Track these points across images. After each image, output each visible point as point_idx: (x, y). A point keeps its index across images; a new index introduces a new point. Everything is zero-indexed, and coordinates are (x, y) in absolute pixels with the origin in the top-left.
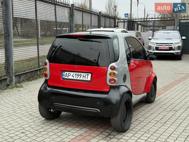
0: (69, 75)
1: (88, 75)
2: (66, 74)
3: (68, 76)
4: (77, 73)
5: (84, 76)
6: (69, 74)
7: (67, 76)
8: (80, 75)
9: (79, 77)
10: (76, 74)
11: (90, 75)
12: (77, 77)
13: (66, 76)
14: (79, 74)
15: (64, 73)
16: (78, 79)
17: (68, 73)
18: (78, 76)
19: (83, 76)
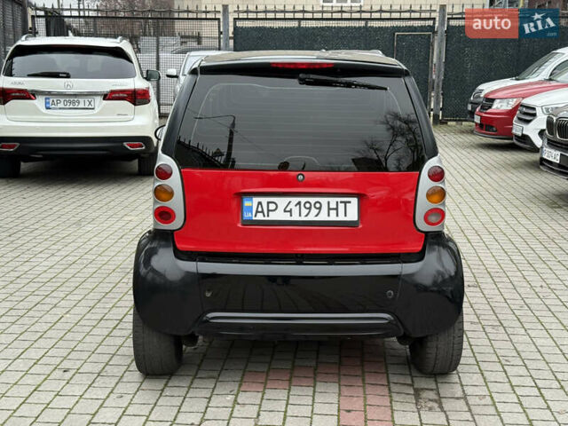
0: (272, 207)
1: (345, 203)
2: (260, 203)
3: (269, 211)
4: (303, 200)
5: (333, 205)
6: (268, 203)
7: (262, 212)
8: (318, 205)
9: (314, 212)
10: (299, 203)
11: (354, 201)
12: (304, 212)
13: (257, 212)
14: (313, 200)
15: (247, 203)
16: (311, 218)
17: (264, 200)
18: (310, 208)
19: (329, 209)
